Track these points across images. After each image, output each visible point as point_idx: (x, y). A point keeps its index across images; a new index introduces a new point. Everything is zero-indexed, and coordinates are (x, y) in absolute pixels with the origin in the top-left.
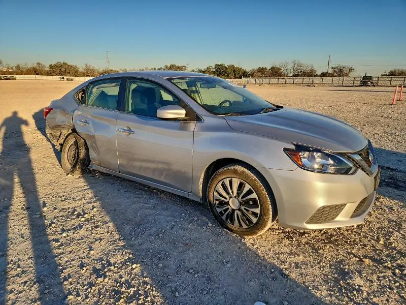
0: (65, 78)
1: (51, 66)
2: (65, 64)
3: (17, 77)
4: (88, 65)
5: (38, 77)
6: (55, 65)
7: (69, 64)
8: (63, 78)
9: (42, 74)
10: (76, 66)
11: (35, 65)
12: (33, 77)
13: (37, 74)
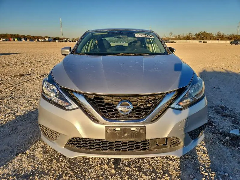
0: (202, 41)
1: (196, 35)
2: (205, 33)
3: (177, 41)
4: (220, 32)
5: (188, 41)
6: (199, 34)
7: (207, 32)
8: (201, 42)
9: (190, 40)
10: (211, 34)
11: (188, 35)
12: (185, 41)
13: (188, 40)
